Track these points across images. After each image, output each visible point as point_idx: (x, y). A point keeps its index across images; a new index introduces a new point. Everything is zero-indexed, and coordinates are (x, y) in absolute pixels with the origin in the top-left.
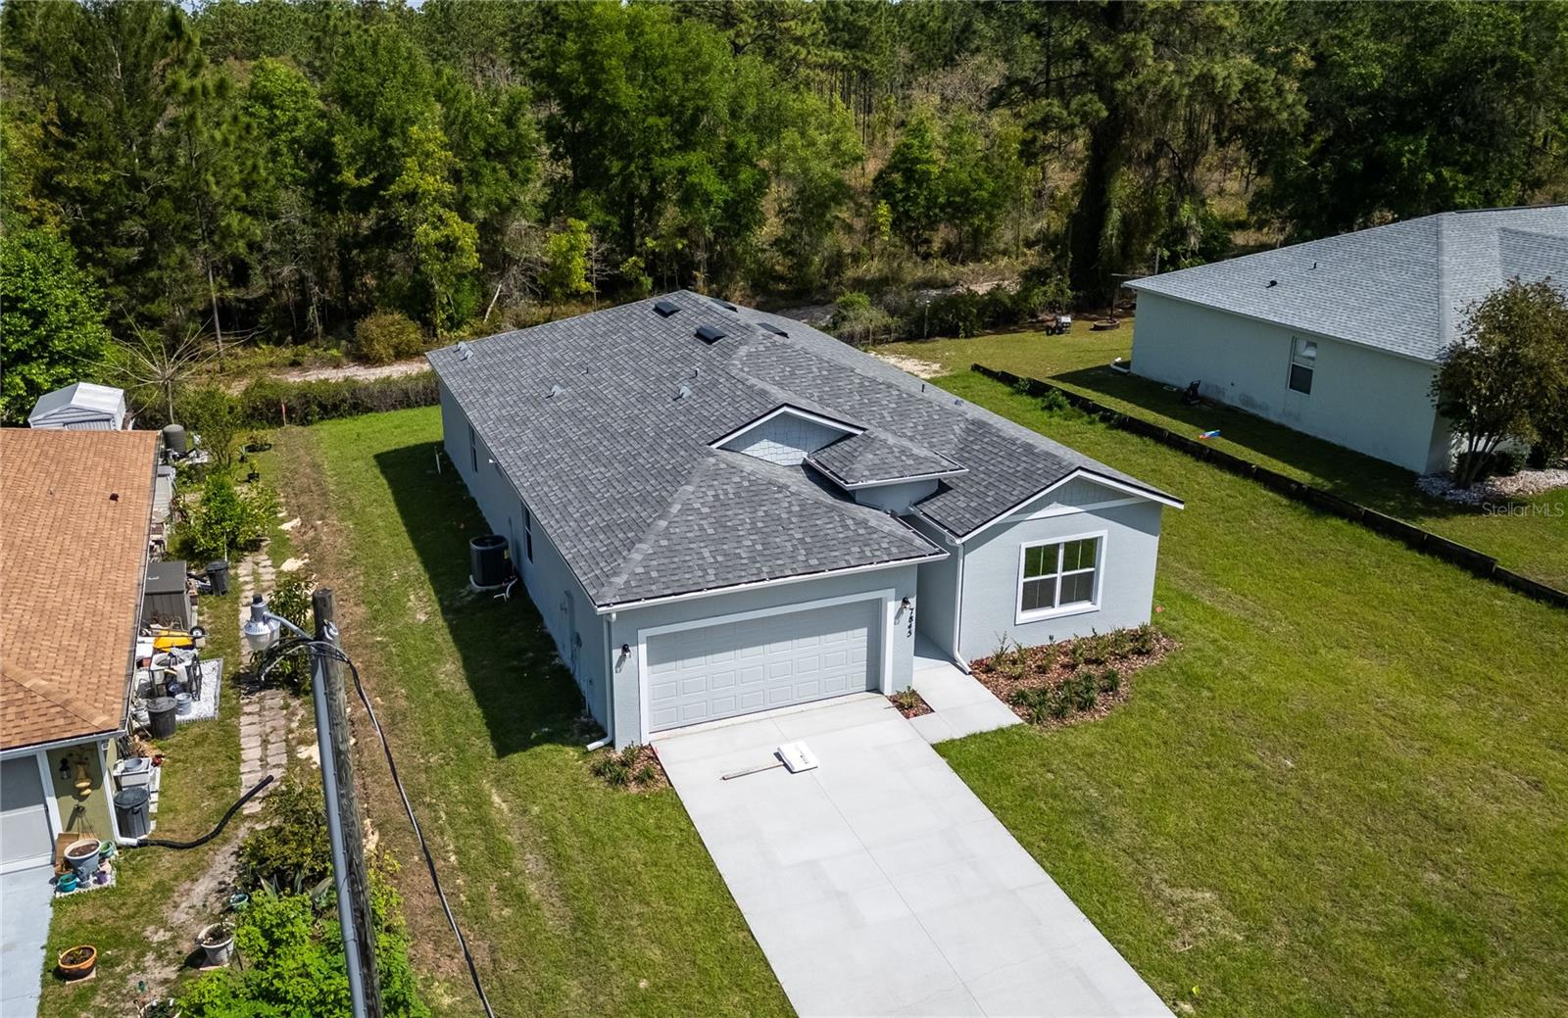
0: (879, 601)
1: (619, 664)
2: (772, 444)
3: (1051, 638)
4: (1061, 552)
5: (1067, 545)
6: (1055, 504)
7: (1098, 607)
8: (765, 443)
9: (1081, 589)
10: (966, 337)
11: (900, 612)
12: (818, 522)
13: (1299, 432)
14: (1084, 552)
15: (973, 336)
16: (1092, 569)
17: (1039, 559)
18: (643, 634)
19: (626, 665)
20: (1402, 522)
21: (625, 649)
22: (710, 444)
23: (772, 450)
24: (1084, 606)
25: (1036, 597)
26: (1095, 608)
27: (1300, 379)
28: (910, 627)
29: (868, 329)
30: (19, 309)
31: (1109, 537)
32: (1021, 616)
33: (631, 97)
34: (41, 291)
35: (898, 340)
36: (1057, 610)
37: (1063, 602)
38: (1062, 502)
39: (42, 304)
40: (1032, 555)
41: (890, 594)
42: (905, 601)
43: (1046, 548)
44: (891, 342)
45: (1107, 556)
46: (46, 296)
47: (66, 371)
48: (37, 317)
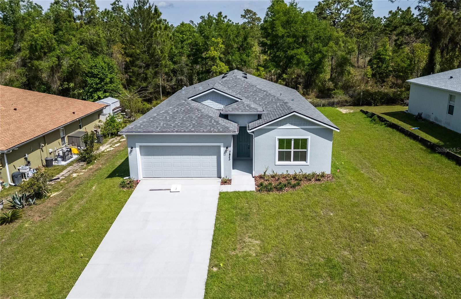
0: (220, 146)
1: (130, 153)
2: (211, 101)
3: (287, 171)
4: (293, 142)
5: (295, 140)
6: (288, 124)
7: (308, 164)
8: (209, 101)
9: (302, 156)
10: (374, 106)
11: (226, 152)
12: (203, 120)
13: (449, 130)
14: (302, 143)
15: (377, 105)
16: (306, 150)
17: (284, 143)
18: (138, 144)
19: (132, 153)
20: (457, 155)
21: (132, 148)
22: (188, 98)
23: (212, 103)
24: (303, 163)
25: (284, 156)
26: (307, 164)
27: (451, 110)
28: (229, 157)
29: (339, 101)
30: (98, 77)
31: (311, 139)
32: (278, 163)
33: (282, 32)
34: (103, 73)
35: (350, 105)
36: (292, 162)
37: (294, 160)
38: (289, 124)
39: (103, 77)
40: (281, 141)
41: (221, 144)
42: (227, 148)
43: (287, 139)
44: (347, 106)
45: (310, 146)
46: (104, 75)
47: (107, 94)
48: (102, 80)
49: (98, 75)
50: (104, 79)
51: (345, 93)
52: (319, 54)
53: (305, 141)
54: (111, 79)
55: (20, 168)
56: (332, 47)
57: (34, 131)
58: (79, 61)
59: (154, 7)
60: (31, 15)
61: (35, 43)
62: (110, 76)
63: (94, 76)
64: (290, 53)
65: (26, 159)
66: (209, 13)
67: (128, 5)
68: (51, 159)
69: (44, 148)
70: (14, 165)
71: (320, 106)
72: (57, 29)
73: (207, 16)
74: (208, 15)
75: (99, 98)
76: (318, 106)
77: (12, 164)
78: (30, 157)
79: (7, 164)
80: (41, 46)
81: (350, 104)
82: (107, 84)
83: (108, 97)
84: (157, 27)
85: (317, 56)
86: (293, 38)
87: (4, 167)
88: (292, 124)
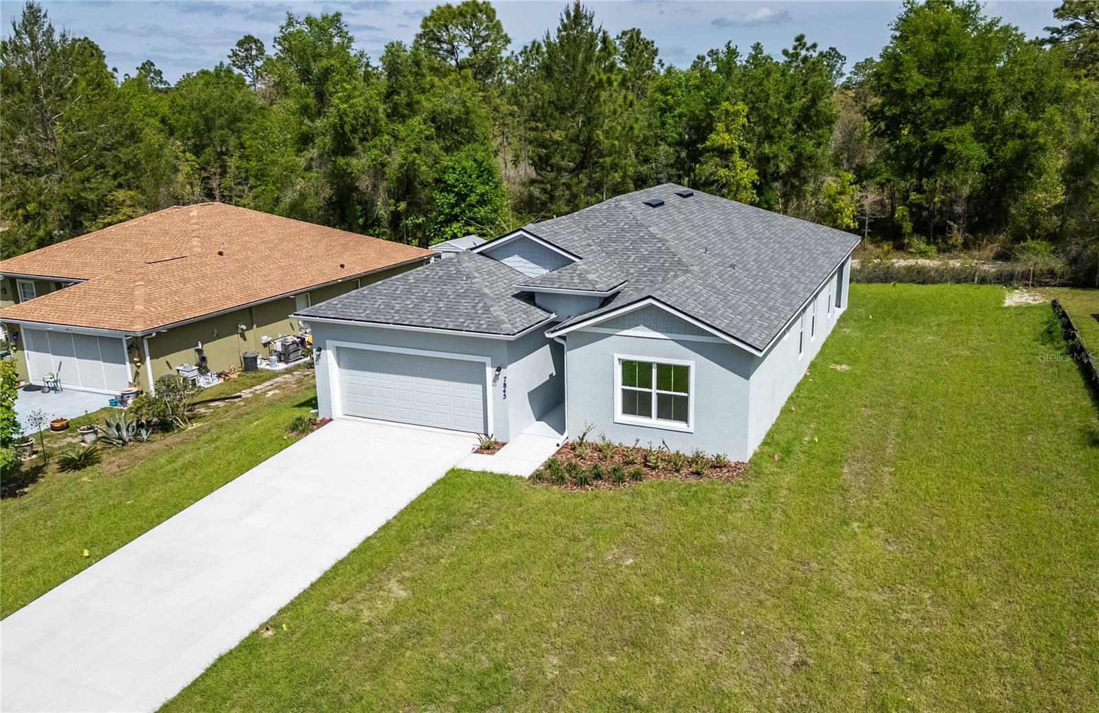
0: (484, 364)
1: (317, 359)
3: (637, 440)
4: (654, 371)
5: (660, 366)
6: (642, 327)
7: (691, 429)
8: (516, 258)
9: (676, 409)
11: (496, 378)
12: (463, 301)
14: (676, 377)
16: (686, 395)
17: (635, 372)
18: (330, 343)
19: (320, 361)
21: (319, 350)
23: (522, 264)
24: (680, 425)
25: (635, 404)
26: (689, 430)
28: (504, 391)
29: (1030, 270)
30: (453, 192)
31: (696, 368)
32: (620, 417)
33: (918, 84)
34: (466, 183)
35: (1063, 285)
36: (654, 421)
37: (659, 416)
38: (645, 326)
39: (464, 191)
40: (628, 366)
41: (487, 360)
42: (499, 369)
43: (641, 364)
44: (1055, 286)
45: (696, 385)
46: (468, 186)
47: (471, 229)
48: (462, 197)
49: (456, 187)
50: (467, 195)
51: (1056, 249)
52: (1018, 142)
53: (683, 372)
54: (482, 195)
55: (181, 368)
56: (1051, 122)
57: (228, 298)
58: (415, 158)
59: (601, 34)
60: (346, 63)
61: (340, 120)
62: (481, 189)
63: (447, 188)
64: (936, 136)
65: (200, 352)
66: (729, 43)
67: (548, 34)
68: (252, 356)
69: (248, 334)
70: (167, 362)
71: (973, 280)
72: (391, 90)
73: (725, 50)
74: (728, 46)
75: (454, 236)
76: (966, 282)
77: (162, 360)
78: (210, 349)
79: (148, 358)
80: (352, 125)
81: (1062, 280)
82: (471, 206)
83: (472, 234)
84: (601, 80)
85: (1010, 144)
86: (949, 98)
87: (143, 364)
88: (650, 327)
